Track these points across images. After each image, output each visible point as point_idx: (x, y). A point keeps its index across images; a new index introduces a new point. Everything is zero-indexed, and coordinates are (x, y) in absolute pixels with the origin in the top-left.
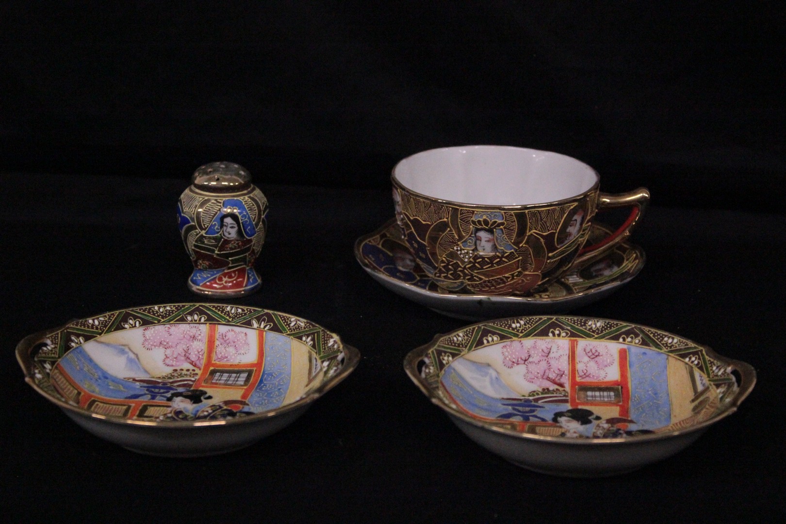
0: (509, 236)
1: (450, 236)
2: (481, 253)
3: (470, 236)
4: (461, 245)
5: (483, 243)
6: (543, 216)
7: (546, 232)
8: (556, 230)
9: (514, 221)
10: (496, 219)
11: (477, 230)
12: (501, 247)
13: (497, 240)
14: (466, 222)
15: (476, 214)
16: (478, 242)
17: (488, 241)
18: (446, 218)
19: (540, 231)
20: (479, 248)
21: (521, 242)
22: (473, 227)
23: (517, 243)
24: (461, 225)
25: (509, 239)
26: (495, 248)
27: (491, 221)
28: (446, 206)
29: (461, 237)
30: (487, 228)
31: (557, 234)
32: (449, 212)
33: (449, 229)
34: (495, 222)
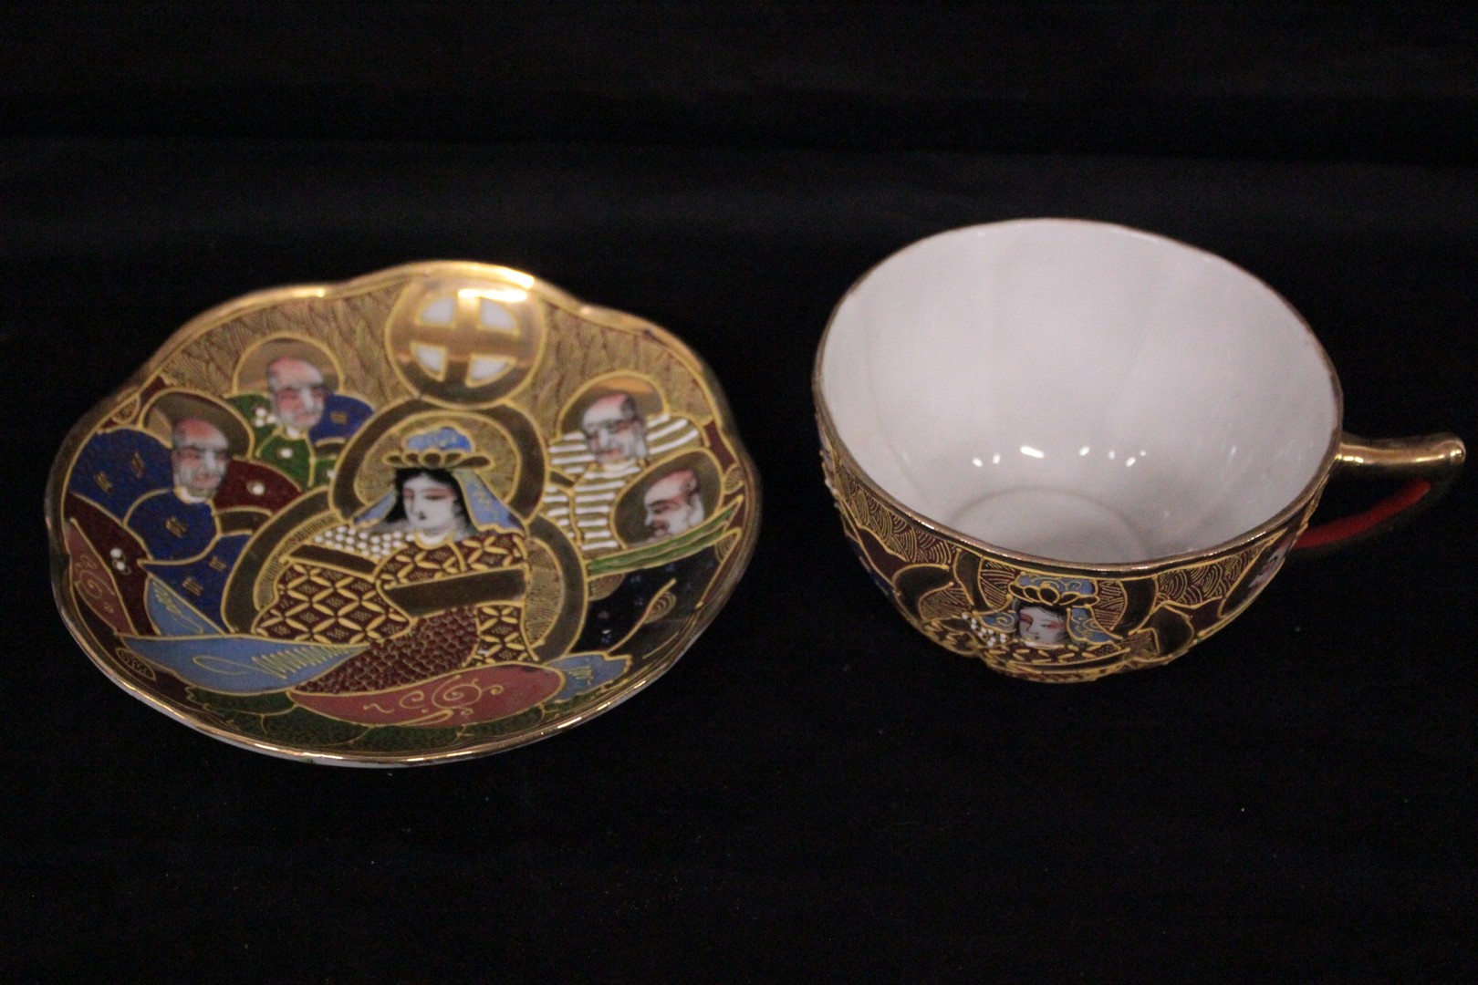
0: (1104, 620)
1: (954, 595)
2: (1031, 644)
3: (1005, 610)
4: (980, 619)
5: (1036, 627)
6: (1194, 577)
7: (1199, 602)
8: (1223, 594)
9: (1122, 595)
10: (1075, 590)
11: (1024, 604)
12: (1080, 635)
13: (1072, 625)
14: (998, 586)
15: (1022, 577)
16: (1023, 625)
17: (1049, 626)
18: (947, 564)
19: (1183, 602)
20: (1023, 632)
21: (1133, 627)
22: (1014, 597)
23: (1121, 630)
24: (983, 587)
25: (1102, 625)
26: (1065, 637)
27: (1060, 593)
28: (949, 545)
29: (980, 605)
30: (1050, 604)
31: (1223, 602)
32: (953, 556)
33: (951, 584)
34: (1072, 597)
